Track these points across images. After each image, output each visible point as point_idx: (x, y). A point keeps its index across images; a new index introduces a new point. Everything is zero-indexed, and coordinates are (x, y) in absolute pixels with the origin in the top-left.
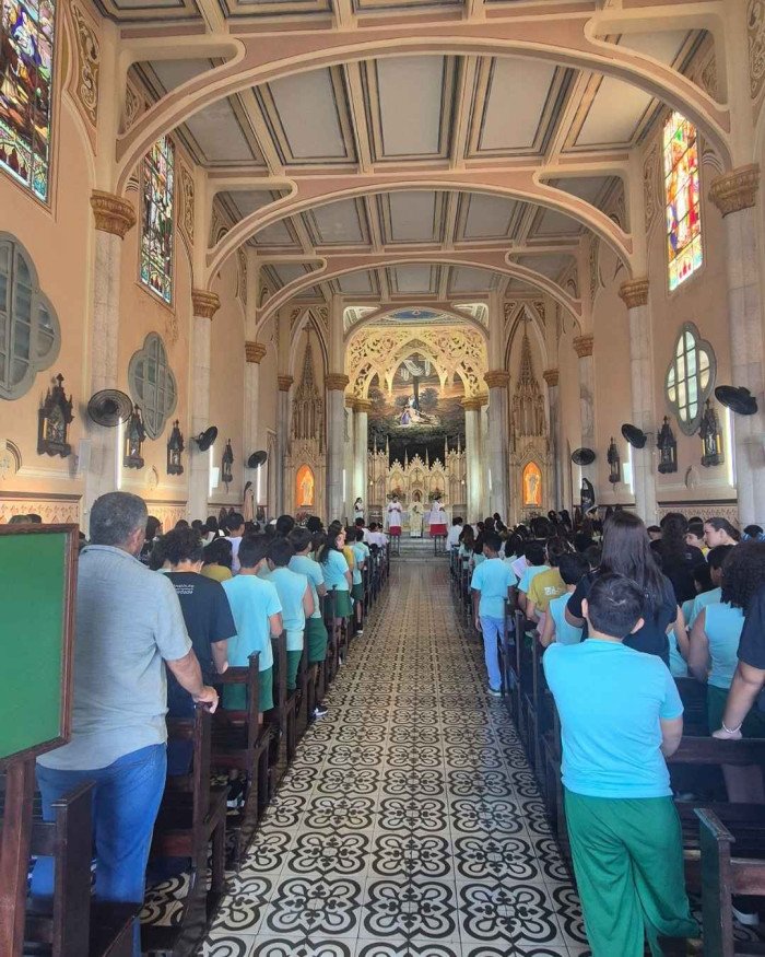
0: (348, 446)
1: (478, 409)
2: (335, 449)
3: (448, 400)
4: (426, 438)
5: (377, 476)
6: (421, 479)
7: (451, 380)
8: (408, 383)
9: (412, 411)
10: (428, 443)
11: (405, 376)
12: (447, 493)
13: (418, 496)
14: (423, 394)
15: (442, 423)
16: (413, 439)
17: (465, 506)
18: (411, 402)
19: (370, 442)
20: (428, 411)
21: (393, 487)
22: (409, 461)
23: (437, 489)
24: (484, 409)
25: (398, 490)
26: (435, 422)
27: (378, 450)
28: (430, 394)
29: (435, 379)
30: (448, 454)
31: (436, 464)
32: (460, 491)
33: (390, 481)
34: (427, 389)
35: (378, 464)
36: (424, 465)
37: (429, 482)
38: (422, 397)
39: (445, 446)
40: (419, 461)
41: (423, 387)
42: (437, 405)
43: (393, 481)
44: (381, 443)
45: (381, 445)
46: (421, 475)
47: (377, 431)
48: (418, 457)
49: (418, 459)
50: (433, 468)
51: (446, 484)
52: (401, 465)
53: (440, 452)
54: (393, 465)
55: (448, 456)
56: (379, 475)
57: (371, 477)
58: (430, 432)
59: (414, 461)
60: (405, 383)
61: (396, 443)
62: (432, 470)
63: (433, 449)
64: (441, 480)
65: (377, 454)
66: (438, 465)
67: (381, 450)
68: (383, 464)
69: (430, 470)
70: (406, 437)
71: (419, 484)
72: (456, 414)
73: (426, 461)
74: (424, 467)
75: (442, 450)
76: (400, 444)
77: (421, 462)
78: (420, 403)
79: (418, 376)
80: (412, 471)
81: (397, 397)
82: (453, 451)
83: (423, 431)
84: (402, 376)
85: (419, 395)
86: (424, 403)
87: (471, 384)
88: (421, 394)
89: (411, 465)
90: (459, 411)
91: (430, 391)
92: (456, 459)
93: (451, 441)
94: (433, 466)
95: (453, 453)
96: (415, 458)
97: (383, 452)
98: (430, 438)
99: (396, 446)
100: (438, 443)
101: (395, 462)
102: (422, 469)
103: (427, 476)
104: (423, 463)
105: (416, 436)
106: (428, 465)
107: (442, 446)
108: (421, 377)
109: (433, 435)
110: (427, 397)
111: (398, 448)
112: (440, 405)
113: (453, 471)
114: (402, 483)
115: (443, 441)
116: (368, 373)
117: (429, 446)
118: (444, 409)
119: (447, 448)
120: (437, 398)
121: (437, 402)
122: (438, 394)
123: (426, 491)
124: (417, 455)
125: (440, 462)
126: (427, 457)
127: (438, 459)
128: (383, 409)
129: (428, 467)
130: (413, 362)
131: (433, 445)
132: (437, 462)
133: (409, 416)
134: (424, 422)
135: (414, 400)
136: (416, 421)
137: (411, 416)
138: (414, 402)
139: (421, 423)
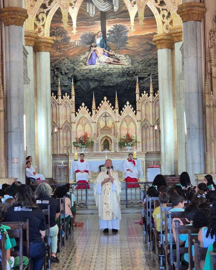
0: (28, 90)
1: (171, 48)
2: (14, 91)
3: (140, 38)
4: (115, 80)
5: (62, 122)
6: (110, 124)
7: (141, 15)
8: (95, 19)
9: (100, 50)
10: (116, 86)
11: (91, 11)
12: (139, 139)
13: (106, 145)
15: (132, 64)
16: (101, 81)
17: (159, 153)
18: (98, 41)
19: (54, 85)
20: (117, 50)
21: (80, 134)
22: (97, 105)
23: (128, 135)
24: (178, 46)
25: (85, 137)
26: (125, 63)
27: (63, 93)
28: (119, 31)
29: (124, 14)
30: (140, 96)
31: (126, 108)
32: (153, 137)
33: (77, 127)
34: (114, 26)
35: (63, 108)
36: (113, 109)
37: (119, 127)
38: (110, 34)
39: (136, 89)
40: (108, 105)
41: (112, 23)
42: (128, 43)
43: (80, 127)
44: (66, 86)
45: (66, 88)
46: (110, 120)
47: (61, 73)
48: (107, 100)
49: (107, 102)
50: (123, 112)
51: (137, 129)
52: (88, 110)
53: (131, 95)
54: (80, 110)
55: (140, 99)
56: (64, 121)
57: (56, 123)
58: (119, 73)
59: (102, 105)
60: (91, 19)
61: (82, 86)
62: (122, 115)
63: (123, 92)
64: (132, 126)
65: (62, 98)
66: (128, 109)
67: (66, 94)
68: (68, 108)
69: (120, 115)
70: (93, 80)
71: (108, 130)
72: (148, 53)
73: (116, 104)
74: (114, 112)
75: (133, 92)
76: (87, 86)
77: (110, 106)
78: (108, 41)
79: (105, 12)
80: (101, 116)
81: (83, 35)
82: (145, 94)
83: (112, 72)
84: (88, 11)
85: (107, 32)
86: (112, 41)
87: (164, 19)
88: (108, 31)
89: (100, 109)
90: (150, 50)
91: (119, 28)
92: (148, 102)
93: (142, 82)
94: (123, 111)
95: (145, 96)
96: (104, 102)
97: (69, 96)
98: (120, 80)
99: (82, 90)
100: (128, 85)
101: (82, 106)
102: (111, 114)
103: (117, 121)
104: (113, 107)
105: (104, 78)
106: (118, 109)
107: (133, 89)
108: (109, 13)
109: (123, 76)
110: (115, 35)
111: (84, 91)
112: (131, 43)
113: (146, 116)
114: (90, 129)
115: (133, 83)
116: (49, 7)
117: (118, 88)
118: (136, 48)
119: (139, 91)
120: (126, 35)
121: (126, 40)
122: (128, 31)
123: (116, 137)
124: (105, 98)
125: (131, 106)
126: (117, 100)
127: (128, 103)
128: (68, 48)
129: (118, 112)
131: (123, 88)
132: (128, 105)
133: (96, 55)
134: (112, 62)
135: (102, 38)
136: (104, 61)
137: (98, 55)
138: (101, 40)
139: (110, 63)
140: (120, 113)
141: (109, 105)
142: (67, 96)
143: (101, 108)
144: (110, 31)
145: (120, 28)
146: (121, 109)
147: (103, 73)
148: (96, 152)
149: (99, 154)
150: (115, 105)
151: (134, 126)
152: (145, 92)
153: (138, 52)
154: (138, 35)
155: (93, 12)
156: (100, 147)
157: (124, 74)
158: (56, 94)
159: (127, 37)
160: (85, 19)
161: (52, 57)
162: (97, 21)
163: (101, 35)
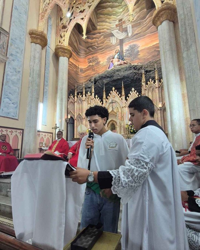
3: (148, 49)
6: (116, 109)
10: (124, 78)
13: (113, 128)
14: (128, 50)
16: (112, 76)
22: (107, 95)
27: (86, 93)
30: (146, 85)
31: (132, 94)
32: (161, 120)
34: (130, 46)
35: (86, 104)
36: (120, 97)
37: (125, 112)
38: (126, 52)
40: (116, 94)
41: (127, 45)
42: (139, 55)
44: (90, 88)
48: (115, 90)
52: (100, 100)
53: (137, 84)
54: (94, 101)
55: (146, 87)
57: (81, 115)
59: (111, 95)
60: (113, 46)
61: (99, 84)
62: (128, 100)
63: (130, 82)
65: (86, 96)
66: (134, 95)
70: (106, 77)
71: (114, 115)
72: (156, 58)
74: (121, 99)
75: (140, 82)
76: (102, 83)
77: (117, 95)
78: (125, 57)
79: (123, 39)
80: (109, 105)
81: (108, 58)
82: (151, 81)
84: (111, 42)
85: (124, 51)
86: (127, 57)
89: (109, 98)
91: (133, 45)
92: (154, 88)
93: (149, 74)
94: (129, 97)
95: (151, 83)
98: (127, 73)
100: (134, 76)
102: (118, 101)
103: (124, 107)
104: (120, 95)
106: (124, 96)
107: (139, 79)
108: (125, 39)
109: (130, 70)
110: (130, 52)
111: (100, 87)
112: (142, 54)
115: (140, 75)
116: (68, 27)
117: (126, 80)
118: (145, 56)
119: (145, 80)
120: (138, 50)
121: (138, 53)
122: (139, 47)
123: (121, 121)
124: (113, 88)
125: (136, 91)
126: (123, 88)
127: (133, 89)
128: (99, 68)
129: (124, 98)
130: (119, 30)
131: (130, 79)
132: (133, 91)
133: (113, 63)
134: (122, 64)
135: (118, 54)
136: (117, 64)
137: (114, 63)
138: (118, 55)
139: (121, 65)
140: (126, 100)
141: (117, 93)
142: (89, 93)
144: (126, 50)
145: (133, 47)
150: (122, 93)
152: (151, 80)
153: (148, 59)
154: (147, 47)
155: (114, 42)
157: (130, 68)
158: (82, 93)
159: (138, 51)
160: (109, 47)
161: (90, 75)
162: (117, 47)
163: (118, 51)
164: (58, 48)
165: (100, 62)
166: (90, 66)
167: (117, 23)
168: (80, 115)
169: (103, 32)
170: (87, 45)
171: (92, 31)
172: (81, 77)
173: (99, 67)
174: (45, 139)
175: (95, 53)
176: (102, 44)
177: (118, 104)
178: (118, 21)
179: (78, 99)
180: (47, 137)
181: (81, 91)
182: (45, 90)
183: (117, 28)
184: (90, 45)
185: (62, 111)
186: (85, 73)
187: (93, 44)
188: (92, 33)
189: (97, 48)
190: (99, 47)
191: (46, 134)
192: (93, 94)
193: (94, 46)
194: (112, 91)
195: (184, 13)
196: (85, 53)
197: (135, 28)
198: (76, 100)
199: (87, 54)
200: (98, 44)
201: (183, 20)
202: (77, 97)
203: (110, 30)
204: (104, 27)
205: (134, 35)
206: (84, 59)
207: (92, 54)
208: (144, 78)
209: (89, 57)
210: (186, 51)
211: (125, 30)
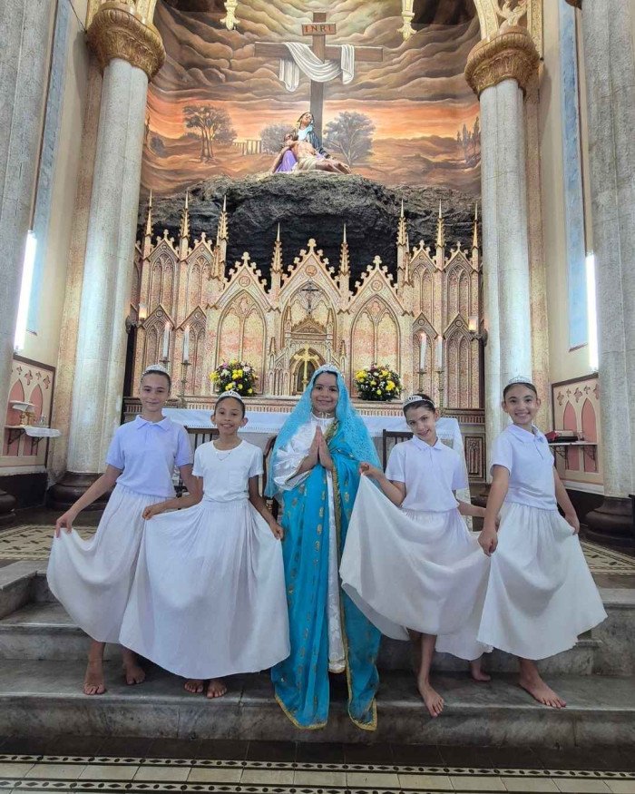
3: (401, 145)
4: (342, 201)
5: (183, 311)
6: (321, 316)
8: (297, 96)
10: (346, 215)
11: (290, 80)
12: (407, 366)
14: (336, 128)
16: (302, 200)
18: (303, 134)
21: (230, 343)
22: (288, 260)
27: (194, 234)
28: (352, 127)
30: (408, 254)
31: (372, 273)
33: (221, 321)
34: (344, 116)
35: (190, 274)
36: (333, 276)
37: (348, 328)
38: (329, 132)
39: (400, 234)
40: (320, 263)
41: (337, 109)
42: (371, 154)
43: (232, 322)
44: (207, 218)
45: (205, 224)
46: (322, 307)
47: (203, 199)
48: (316, 249)
49: (317, 254)
50: (363, 286)
51: (402, 337)
52: (259, 273)
54: (235, 272)
56: (191, 310)
57: (168, 314)
58: (354, 184)
59: (302, 263)
60: (287, 96)
61: (250, 215)
62: (359, 292)
63: (363, 236)
64: (386, 325)
65: (191, 245)
66: (378, 278)
67: (203, 235)
68: (206, 275)
69: (352, 293)
70: (280, 196)
71: (316, 331)
72: (418, 180)
73: (343, 262)
74: (334, 282)
75: (388, 242)
76: (263, 215)
77: (323, 266)
79: (322, 83)
80: (296, 292)
81: (267, 130)
82: (422, 248)
83: (334, 180)
84: (282, 79)
85: (324, 127)
86: (335, 149)
87: (501, 9)
88: (327, 125)
89: (294, 273)
90: (425, 173)
91: (353, 118)
92: (431, 270)
93: (412, 224)
94: (362, 281)
95: (422, 254)
96: (307, 254)
97: (210, 242)
98: (355, 202)
99: (248, 224)
100: (376, 220)
101: (242, 262)
102: (327, 289)
103: (344, 310)
104: (332, 270)
105: (312, 193)
106: (348, 277)
107: (390, 231)
108: (331, 86)
109: (365, 194)
110: (342, 135)
111: (255, 227)
112: (378, 154)
113: (422, 308)
114: (260, 327)
118: (389, 166)
119: (405, 239)
120: (369, 137)
121: (368, 148)
122: (372, 129)
123: (340, 355)
124: (312, 243)
125: (385, 268)
126: (345, 248)
127: (377, 260)
128: (229, 156)
129: (348, 283)
130: (311, 48)
131: (364, 224)
132: (377, 267)
133: (296, 156)
135: (310, 128)
136: (314, 163)
138: (310, 133)
139: (328, 168)
140: (353, 289)
141: (323, 262)
142: (206, 241)
143: (296, 271)
144: (330, 125)
145: (355, 122)
146: (355, 278)
147: (311, 181)
148: (272, 396)
149: (281, 402)
150: (340, 264)
151: (392, 328)
152: (422, 243)
153: (396, 175)
154: (396, 137)
155: (293, 82)
156: (287, 380)
157: (366, 189)
158: (175, 232)
159: (369, 141)
160: (274, 94)
161: (190, 172)
162: (302, 102)
163: (309, 120)
164: (117, 22)
165: (234, 134)
166: (191, 136)
167: (308, 20)
168: (163, 311)
169: (252, 32)
170: (188, 58)
171: (212, 9)
172: (153, 168)
173: (228, 154)
174: (29, 391)
175: (219, 95)
176: (248, 74)
177: (323, 298)
178: (310, 14)
179: (159, 253)
180: (34, 382)
181: (170, 224)
182: (43, 182)
183: (307, 38)
184: (197, 58)
185: (115, 283)
186: (170, 158)
187: (212, 61)
188: (210, 15)
189: (227, 80)
190: (236, 79)
191: (35, 370)
192: (223, 246)
193: (213, 66)
194: (305, 251)
195: (611, 79)
196: (176, 81)
197: (365, 65)
198: (147, 253)
199: (184, 89)
200: (230, 68)
201: (607, 100)
202: (154, 242)
203: (281, 35)
204: (260, 14)
205: (362, 86)
206: (172, 102)
207: (207, 96)
208: (404, 233)
209: (191, 104)
210: (608, 188)
211: (333, 57)
